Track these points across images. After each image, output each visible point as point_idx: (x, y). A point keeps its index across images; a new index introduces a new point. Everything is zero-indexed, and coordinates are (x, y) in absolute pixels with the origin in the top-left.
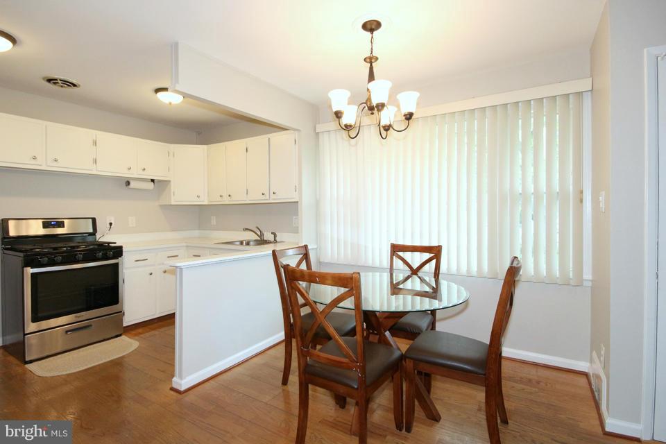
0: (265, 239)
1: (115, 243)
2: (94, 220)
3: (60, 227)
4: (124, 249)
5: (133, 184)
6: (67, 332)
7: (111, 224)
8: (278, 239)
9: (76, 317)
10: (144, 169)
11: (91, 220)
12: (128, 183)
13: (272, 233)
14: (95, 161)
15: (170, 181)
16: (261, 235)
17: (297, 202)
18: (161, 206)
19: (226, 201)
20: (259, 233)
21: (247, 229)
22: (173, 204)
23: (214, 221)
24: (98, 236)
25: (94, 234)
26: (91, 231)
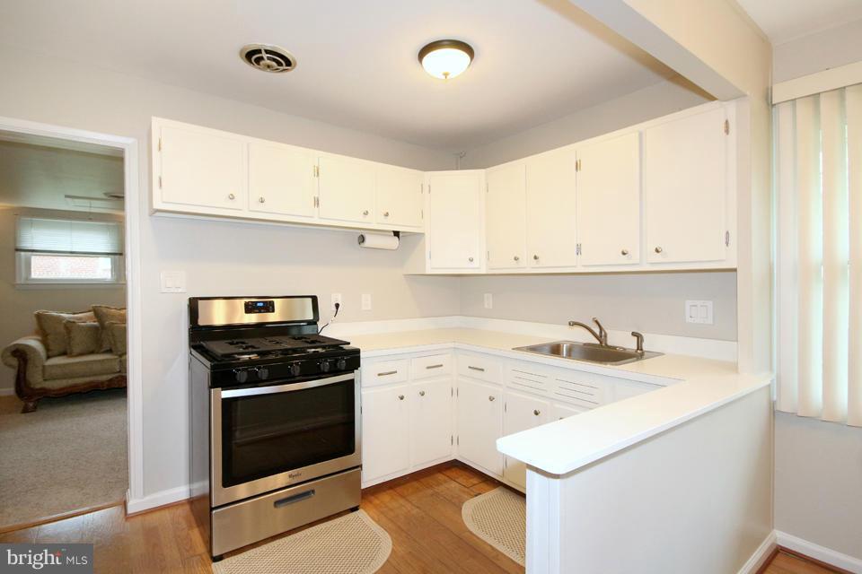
0: (609, 343)
1: (349, 343)
2: (314, 299)
3: (269, 312)
4: (362, 355)
5: (370, 241)
6: (278, 503)
7: (337, 306)
8: (645, 347)
9: (290, 476)
10: (387, 215)
11: (310, 300)
12: (362, 239)
13: (634, 334)
14: (317, 202)
15: (423, 234)
16: (601, 337)
17: (735, 270)
18: (407, 276)
19: (527, 266)
20: (597, 331)
21: (576, 324)
22: (428, 273)
23: (488, 302)
24: (320, 324)
25: (313, 323)
26: (310, 316)
